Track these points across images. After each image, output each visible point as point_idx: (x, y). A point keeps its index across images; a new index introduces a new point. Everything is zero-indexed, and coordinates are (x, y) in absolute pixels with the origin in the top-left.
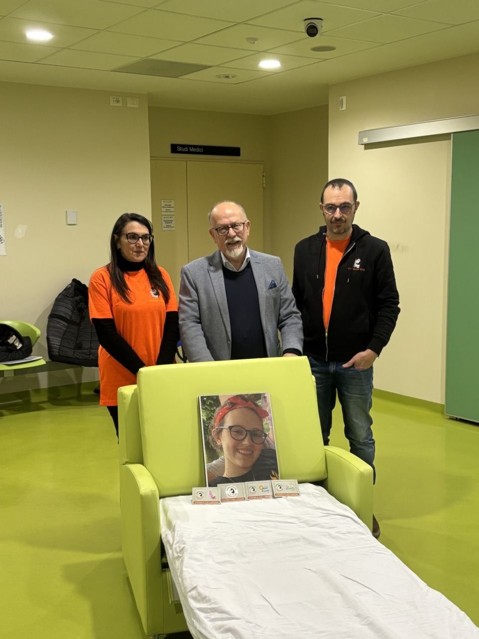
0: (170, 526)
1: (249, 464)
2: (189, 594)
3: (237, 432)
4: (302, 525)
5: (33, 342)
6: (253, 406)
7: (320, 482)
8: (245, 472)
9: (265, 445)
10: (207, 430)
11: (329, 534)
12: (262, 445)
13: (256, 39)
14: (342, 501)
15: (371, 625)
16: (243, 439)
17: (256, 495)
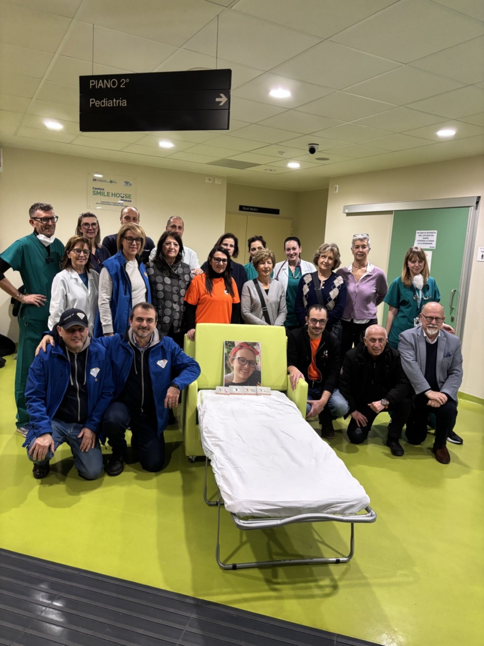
0: (201, 402)
1: (246, 377)
2: (205, 430)
3: (242, 361)
4: (267, 407)
6: (252, 348)
8: (244, 381)
9: (256, 369)
10: (226, 358)
11: (278, 412)
13: (284, 152)
15: (287, 451)
16: (245, 365)
17: (248, 393)
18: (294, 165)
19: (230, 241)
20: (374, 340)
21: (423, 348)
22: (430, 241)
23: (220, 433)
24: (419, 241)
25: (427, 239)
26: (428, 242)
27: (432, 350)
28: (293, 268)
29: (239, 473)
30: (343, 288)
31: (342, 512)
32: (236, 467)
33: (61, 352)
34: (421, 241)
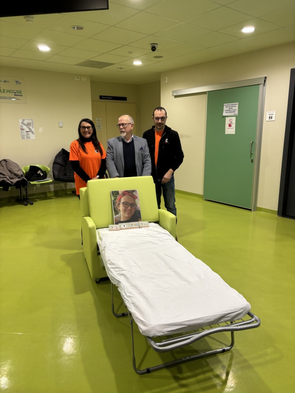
0: (101, 239)
1: (130, 216)
2: (108, 262)
3: (126, 204)
4: (150, 237)
5: (47, 173)
6: (132, 195)
7: (157, 222)
8: (129, 219)
9: (136, 209)
10: (114, 204)
11: (159, 240)
12: (135, 209)
13: (131, 52)
14: (164, 229)
15: (175, 271)
16: (128, 207)
17: (133, 227)
18: (137, 63)
22: (234, 110)
24: (226, 111)
25: (231, 109)
26: (232, 111)
29: (145, 297)
34: (227, 111)
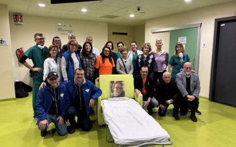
2: (105, 114)
3: (117, 88)
6: (121, 83)
7: (134, 99)
8: (118, 95)
9: (123, 91)
11: (132, 106)
13: (128, 11)
16: (119, 89)
17: (121, 100)
18: (132, 16)
19: (110, 44)
20: (166, 77)
21: (185, 79)
23: (111, 115)
25: (183, 40)
27: (188, 80)
28: (134, 53)
29: (119, 129)
30: (153, 59)
31: (160, 141)
32: (118, 127)
33: (49, 88)
34: (180, 41)
